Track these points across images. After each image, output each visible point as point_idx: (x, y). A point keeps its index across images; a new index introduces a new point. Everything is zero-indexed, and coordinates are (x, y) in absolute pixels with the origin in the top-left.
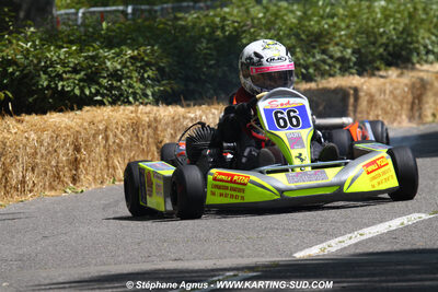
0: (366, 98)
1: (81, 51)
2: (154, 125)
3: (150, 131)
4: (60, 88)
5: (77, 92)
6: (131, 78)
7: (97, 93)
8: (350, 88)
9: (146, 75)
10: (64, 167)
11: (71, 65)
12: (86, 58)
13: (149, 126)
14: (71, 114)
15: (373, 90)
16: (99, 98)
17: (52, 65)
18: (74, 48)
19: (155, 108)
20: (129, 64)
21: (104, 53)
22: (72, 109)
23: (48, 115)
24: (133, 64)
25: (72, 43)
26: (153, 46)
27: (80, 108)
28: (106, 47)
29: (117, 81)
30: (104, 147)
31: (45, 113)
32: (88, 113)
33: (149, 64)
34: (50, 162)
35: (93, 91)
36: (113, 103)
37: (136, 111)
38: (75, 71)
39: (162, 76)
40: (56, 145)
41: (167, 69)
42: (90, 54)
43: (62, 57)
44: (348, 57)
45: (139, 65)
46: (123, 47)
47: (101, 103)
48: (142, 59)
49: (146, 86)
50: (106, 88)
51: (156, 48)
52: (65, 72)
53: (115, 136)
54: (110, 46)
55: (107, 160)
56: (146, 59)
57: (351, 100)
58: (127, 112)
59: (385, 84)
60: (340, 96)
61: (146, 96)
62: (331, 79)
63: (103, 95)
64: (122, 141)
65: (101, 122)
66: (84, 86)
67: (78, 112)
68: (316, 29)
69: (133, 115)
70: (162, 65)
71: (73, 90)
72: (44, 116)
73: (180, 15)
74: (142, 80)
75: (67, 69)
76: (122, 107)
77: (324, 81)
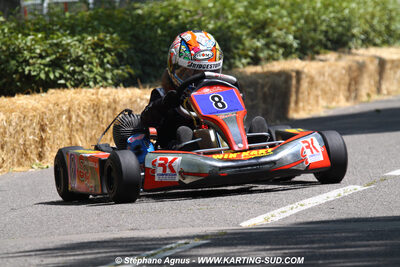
0: (308, 80)
1: (46, 38)
2: (113, 106)
3: (109, 111)
4: (27, 72)
5: (43, 76)
6: (91, 63)
7: (61, 77)
8: (292, 71)
9: (105, 60)
10: (31, 145)
11: (38, 51)
12: (51, 45)
13: (109, 107)
14: (37, 96)
15: (313, 72)
16: (62, 81)
17: (20, 51)
18: (40, 35)
19: (114, 90)
20: (90, 50)
21: (67, 40)
22: (38, 92)
23: (16, 97)
24: (93, 50)
25: (37, 31)
26: (112, 34)
27: (45, 91)
28: (69, 34)
29: (79, 66)
30: (68, 126)
31: (13, 95)
32: (53, 95)
33: (108, 50)
34: (17, 141)
35: (57, 75)
36: (76, 86)
37: (97, 94)
38: (41, 57)
39: (120, 62)
40: (23, 124)
41: (125, 56)
42: (55, 41)
43: (29, 44)
44: (289, 42)
45: (99, 51)
46: (85, 35)
47: (64, 86)
48: (102, 46)
49: (106, 70)
50: (69, 73)
51: (115, 36)
52: (32, 58)
53: (78, 116)
54: (72, 34)
55: (70, 138)
56: (106, 45)
57: (294, 82)
58: (88, 94)
59: (323, 67)
60: (283, 78)
61: (105, 79)
62: (275, 63)
63: (66, 79)
64: (83, 121)
65: (64, 103)
66: (49, 71)
67: (44, 95)
68: (261, 17)
69: (94, 97)
70: (120, 51)
71: (38, 74)
72: (13, 99)
73: (137, 5)
74: (102, 64)
75: (33, 55)
76: (84, 89)
77: (268, 65)
